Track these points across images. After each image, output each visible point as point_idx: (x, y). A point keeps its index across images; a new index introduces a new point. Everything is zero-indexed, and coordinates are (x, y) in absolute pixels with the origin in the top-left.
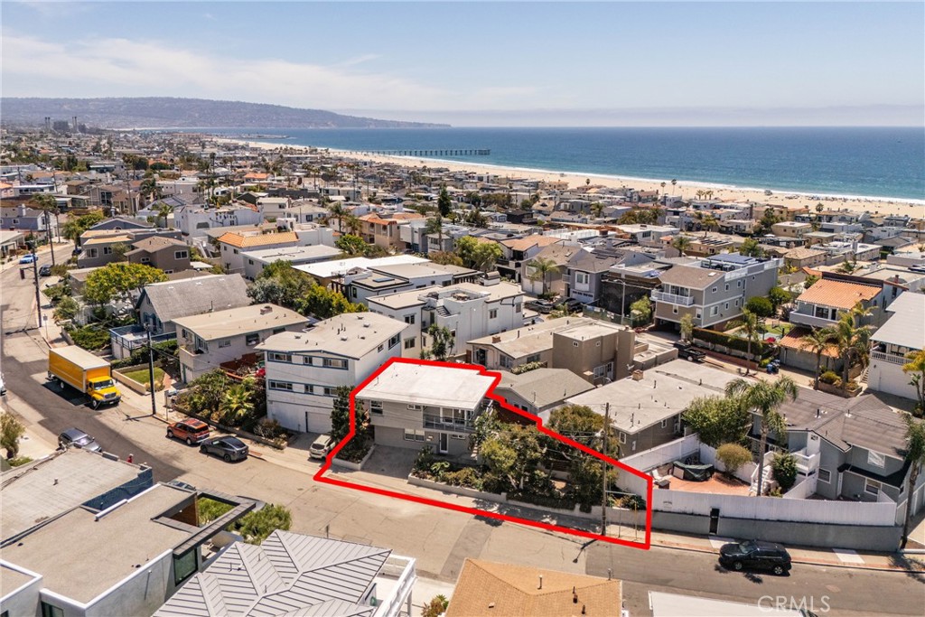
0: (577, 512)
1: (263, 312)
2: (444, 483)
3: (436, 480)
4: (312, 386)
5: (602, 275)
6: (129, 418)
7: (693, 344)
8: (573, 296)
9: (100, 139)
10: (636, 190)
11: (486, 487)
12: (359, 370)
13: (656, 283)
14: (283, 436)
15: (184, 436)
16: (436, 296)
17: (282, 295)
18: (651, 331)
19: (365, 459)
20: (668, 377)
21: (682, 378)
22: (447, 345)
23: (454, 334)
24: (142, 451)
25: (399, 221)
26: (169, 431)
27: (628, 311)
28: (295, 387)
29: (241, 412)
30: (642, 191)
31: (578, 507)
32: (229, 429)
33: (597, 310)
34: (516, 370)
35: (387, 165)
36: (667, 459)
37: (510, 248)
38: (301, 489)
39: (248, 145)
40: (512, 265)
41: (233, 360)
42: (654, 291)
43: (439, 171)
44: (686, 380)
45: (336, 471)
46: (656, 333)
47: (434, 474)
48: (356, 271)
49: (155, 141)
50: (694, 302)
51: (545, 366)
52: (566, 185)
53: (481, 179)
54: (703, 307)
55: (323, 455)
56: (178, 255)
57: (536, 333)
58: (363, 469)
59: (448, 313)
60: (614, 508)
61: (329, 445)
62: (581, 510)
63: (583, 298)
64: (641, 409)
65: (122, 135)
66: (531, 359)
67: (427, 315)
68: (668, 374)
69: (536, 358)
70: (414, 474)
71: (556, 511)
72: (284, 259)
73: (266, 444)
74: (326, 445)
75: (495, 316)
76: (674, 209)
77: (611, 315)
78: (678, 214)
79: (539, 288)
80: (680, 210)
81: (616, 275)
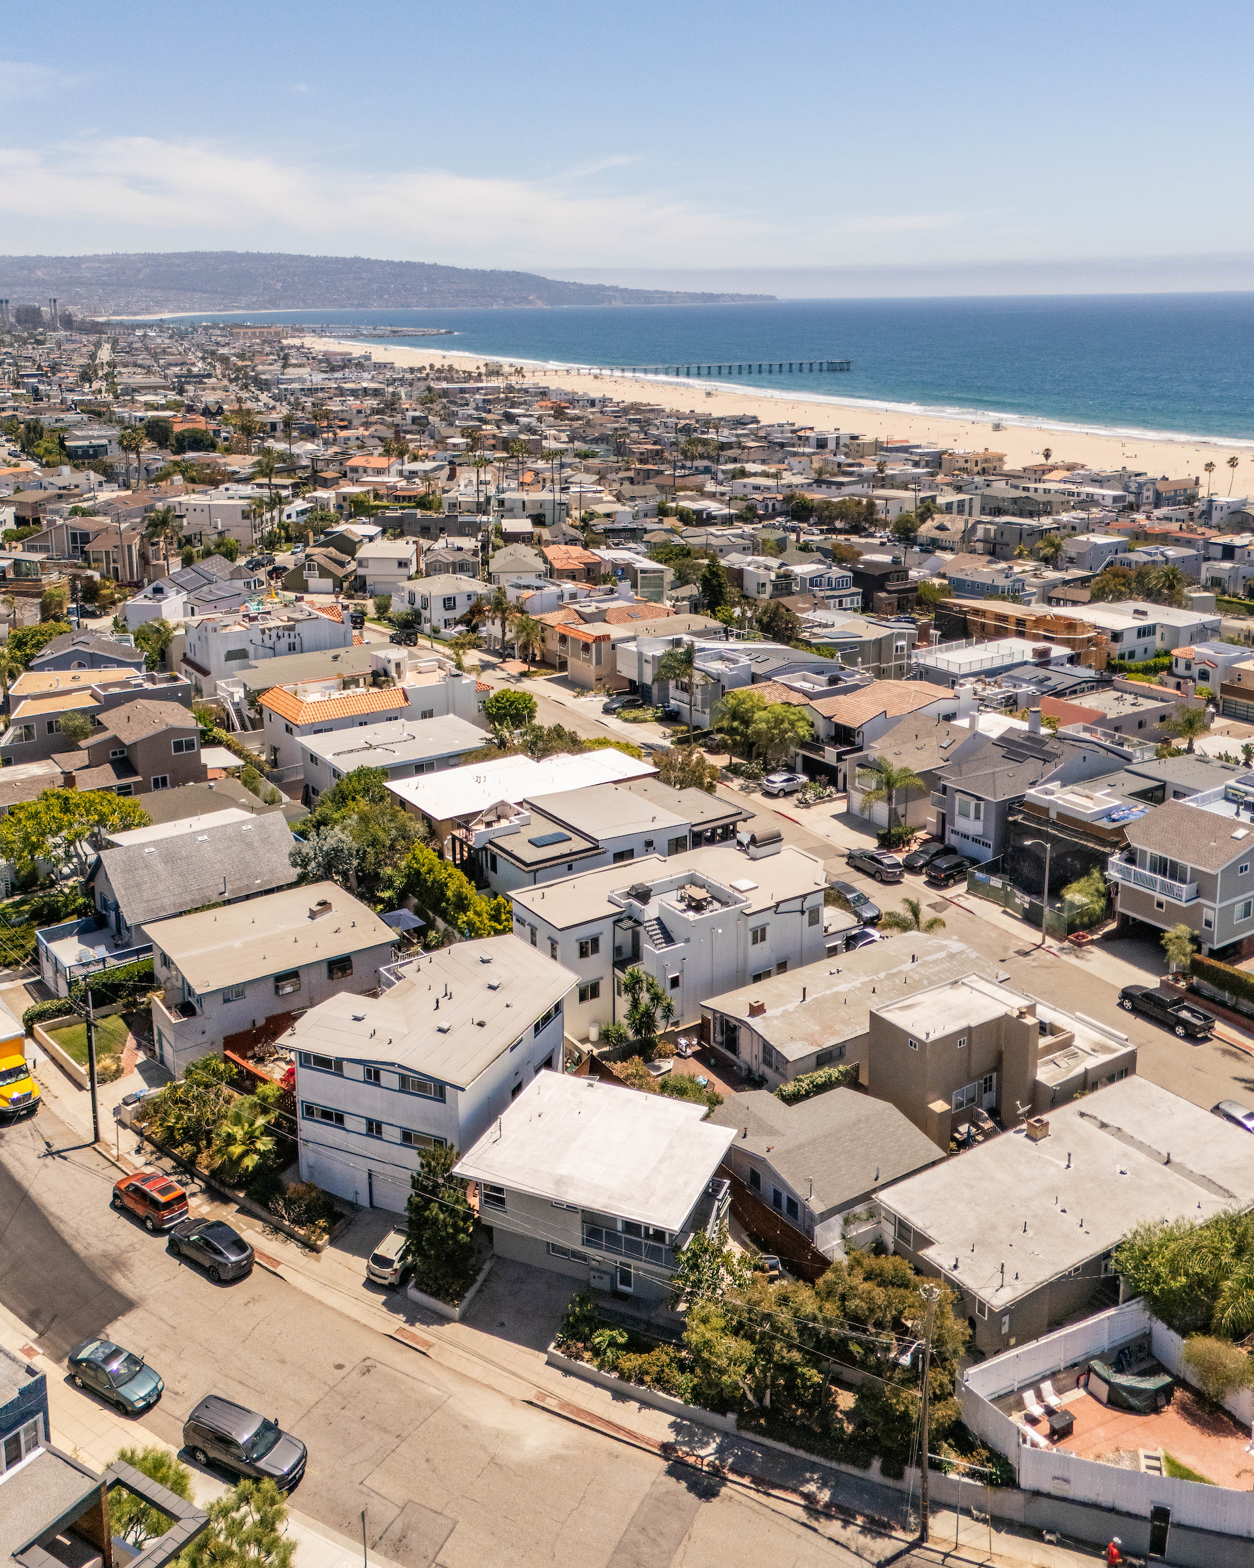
0: (874, 1472)
1: (313, 915)
2: (614, 1375)
3: (601, 1367)
4: (379, 1125)
5: (1010, 806)
6: (50, 1153)
7: (1192, 990)
8: (952, 840)
9: (98, 345)
10: (1150, 475)
11: (697, 1395)
12: (464, 1105)
13: (1116, 838)
14: (322, 1223)
15: (141, 1211)
16: (643, 895)
17: (355, 862)
18: (1107, 943)
19: (469, 1295)
20: (1102, 1133)
21: (1130, 1140)
22: (659, 1013)
23: (675, 982)
24: (64, 1243)
25: (615, 631)
26: (115, 1196)
27: (1056, 893)
28: (349, 1122)
29: (250, 1162)
30: (1165, 479)
31: (876, 1464)
32: (228, 1192)
33: (996, 882)
34: (789, 1088)
35: (635, 407)
36: (1076, 1353)
37: (829, 718)
38: (340, 1367)
39: (368, 358)
40: (829, 755)
41: (247, 1026)
42: (1116, 858)
43: (740, 422)
44: (1140, 1146)
45: (411, 1321)
46: (1121, 945)
47: (597, 1352)
48: (500, 811)
49: (199, 346)
50: (1198, 894)
51: (852, 1081)
52: (1001, 459)
53: (822, 444)
54: (1217, 906)
55: (391, 1279)
56: (178, 746)
57: (843, 986)
58: (464, 1319)
59: (669, 939)
60: (952, 1476)
61: (402, 1258)
62: (885, 1471)
63: (972, 849)
64: (1030, 1232)
65: (139, 333)
66: (824, 1058)
67: (625, 938)
68: (1103, 1126)
69: (835, 1053)
70: (559, 1346)
71: (834, 1465)
72: (375, 760)
73: (291, 1236)
74: (396, 1258)
75: (763, 939)
76: (1226, 539)
77: (1023, 900)
78: (1229, 552)
79: (881, 811)
80: (1239, 540)
81: (1039, 812)
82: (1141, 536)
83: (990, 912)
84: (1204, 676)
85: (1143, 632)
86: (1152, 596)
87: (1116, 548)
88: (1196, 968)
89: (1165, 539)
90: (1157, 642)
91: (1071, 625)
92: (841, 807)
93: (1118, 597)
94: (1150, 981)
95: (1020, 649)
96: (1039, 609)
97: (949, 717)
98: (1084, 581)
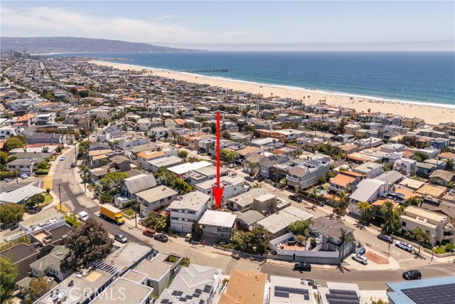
0: (259, 255)
1: (163, 190)
2: (223, 248)
3: (221, 247)
4: (184, 219)
5: (271, 168)
6: (130, 228)
7: (299, 195)
8: (261, 174)
9: (39, 63)
10: (293, 99)
11: (235, 249)
12: (198, 214)
13: (287, 172)
14: (176, 234)
15: (148, 234)
18: (287, 189)
25: (198, 138)
26: (143, 233)
27: (279, 182)
28: (179, 219)
29: (164, 226)
30: (295, 100)
32: (161, 231)
33: (269, 181)
34: (243, 211)
36: (284, 239)
37: (239, 154)
39: (112, 67)
40: (240, 160)
41: (157, 208)
42: (287, 175)
44: (291, 214)
45: (193, 245)
47: (221, 245)
48: (190, 172)
50: (300, 180)
51: (251, 209)
52: (262, 95)
54: (303, 182)
55: (189, 240)
57: (249, 196)
60: (269, 254)
61: (191, 237)
63: (265, 175)
64: (277, 225)
65: (48, 59)
66: (247, 206)
68: (287, 212)
70: (215, 245)
71: (254, 255)
72: (164, 165)
73: (172, 236)
74: (189, 237)
75: (236, 190)
76: (307, 114)
77: (273, 183)
78: (307, 117)
79: (250, 170)
80: (309, 114)
81: (275, 169)
82: (291, 114)
83: (268, 185)
84: (302, 143)
85: (292, 135)
86: (293, 128)
87: (286, 117)
88: (300, 192)
89: (295, 114)
90: (294, 137)
91: (279, 134)
92: (242, 169)
93: (287, 128)
94: (293, 194)
95: (270, 140)
96: (272, 131)
97: (259, 153)
98: (280, 124)
